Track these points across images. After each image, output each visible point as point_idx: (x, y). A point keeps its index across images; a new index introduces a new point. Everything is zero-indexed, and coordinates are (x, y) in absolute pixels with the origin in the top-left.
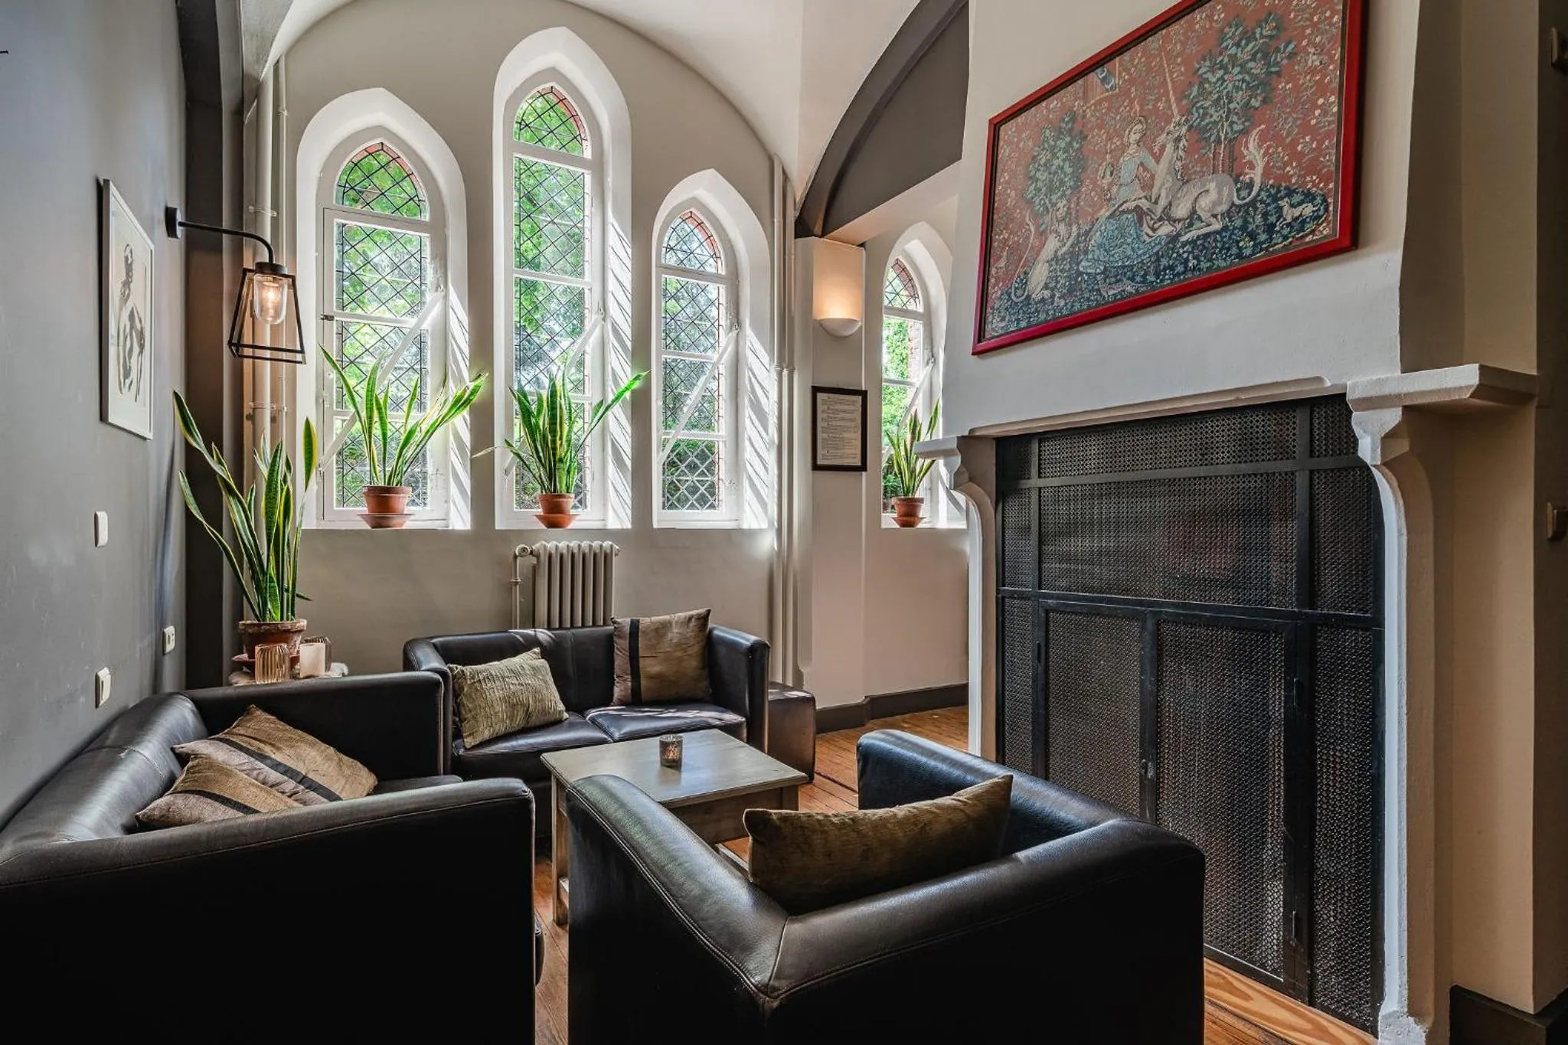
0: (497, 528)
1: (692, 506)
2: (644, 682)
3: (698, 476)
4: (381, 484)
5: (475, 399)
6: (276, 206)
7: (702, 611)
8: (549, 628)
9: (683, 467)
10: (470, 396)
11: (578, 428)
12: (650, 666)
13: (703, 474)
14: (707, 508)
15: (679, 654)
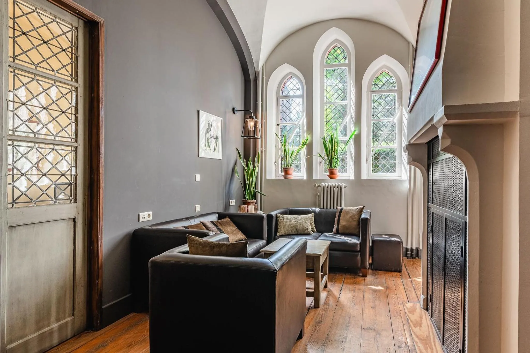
0: (313, 179)
1: (383, 172)
2: (340, 227)
3: (386, 161)
4: (286, 167)
5: (307, 142)
6: (262, 100)
7: (362, 207)
8: (320, 207)
9: (380, 158)
10: (306, 142)
11: (340, 148)
12: (342, 222)
13: (388, 160)
14: (390, 172)
15: (351, 220)
